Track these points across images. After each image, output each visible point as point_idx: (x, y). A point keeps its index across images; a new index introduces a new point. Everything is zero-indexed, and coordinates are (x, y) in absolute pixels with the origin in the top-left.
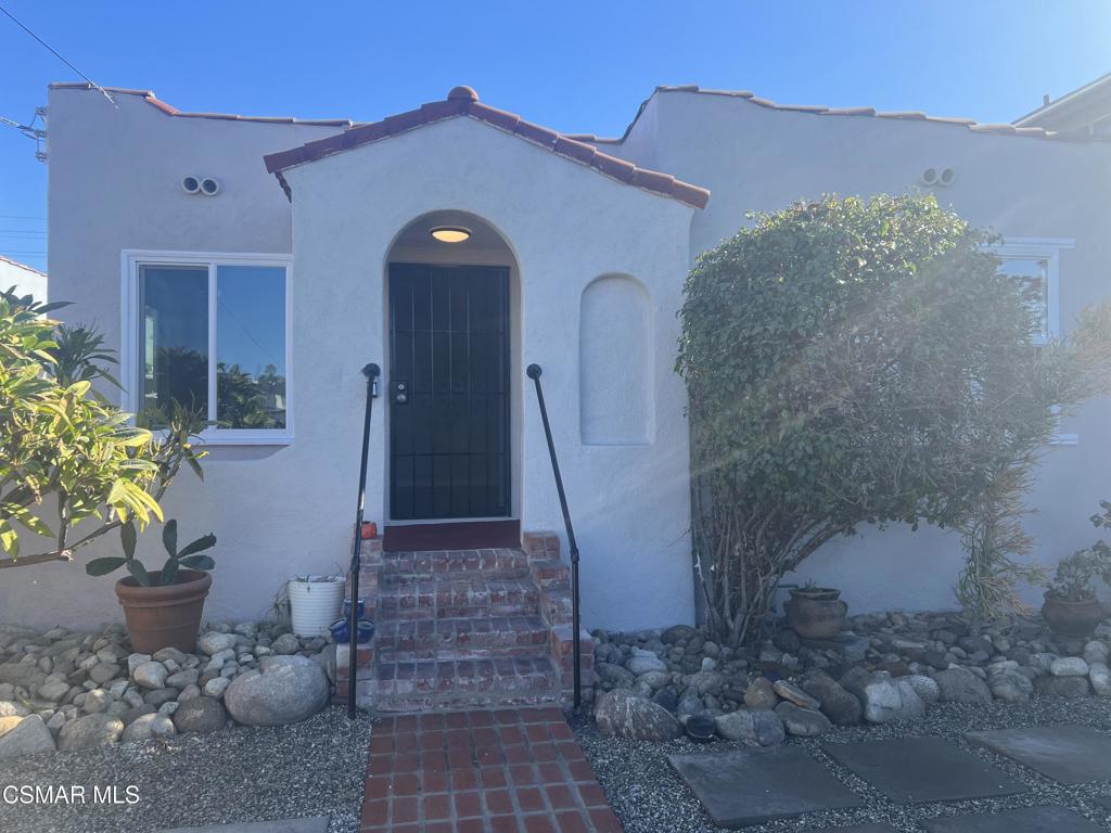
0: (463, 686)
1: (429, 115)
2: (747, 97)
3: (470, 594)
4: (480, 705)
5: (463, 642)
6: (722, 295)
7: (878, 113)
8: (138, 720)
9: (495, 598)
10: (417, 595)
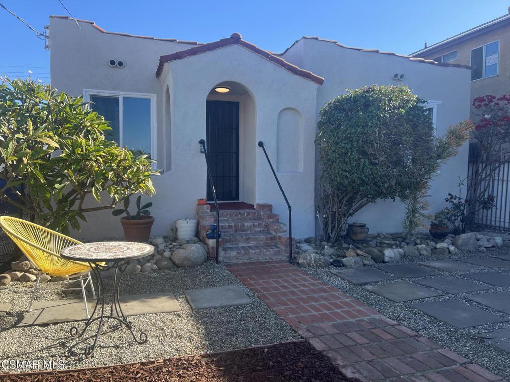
0: (253, 253)
1: (223, 43)
2: (335, 43)
3: (245, 224)
4: (258, 260)
5: (247, 240)
6: (339, 118)
7: (380, 52)
8: (145, 265)
9: (254, 226)
10: (227, 224)
